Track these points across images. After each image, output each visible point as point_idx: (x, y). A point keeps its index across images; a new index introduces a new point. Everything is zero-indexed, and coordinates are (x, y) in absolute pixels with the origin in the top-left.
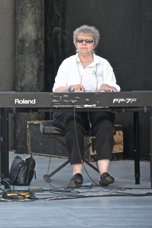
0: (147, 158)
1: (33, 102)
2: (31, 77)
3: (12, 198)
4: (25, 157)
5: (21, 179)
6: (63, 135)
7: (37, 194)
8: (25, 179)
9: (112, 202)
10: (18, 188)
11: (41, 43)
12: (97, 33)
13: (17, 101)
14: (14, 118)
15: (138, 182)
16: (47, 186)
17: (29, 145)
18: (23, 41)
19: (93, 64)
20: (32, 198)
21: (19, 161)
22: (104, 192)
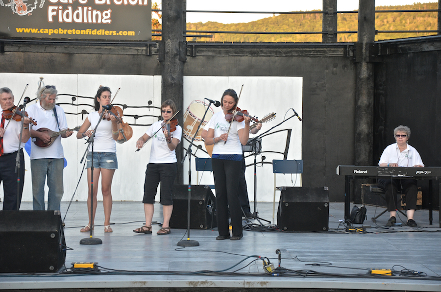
0: (437, 209)
1: (366, 172)
2: (364, 157)
3: (352, 231)
4: (360, 206)
5: (358, 220)
6: (384, 193)
7: (367, 230)
8: (360, 220)
9: (415, 236)
10: (355, 225)
11: (371, 135)
12: (409, 130)
13: (356, 171)
14: (354, 182)
15: (431, 223)
16: (374, 225)
17: (362, 199)
18: (360, 134)
19: (406, 150)
20: (364, 232)
21: (356, 209)
22: (411, 229)
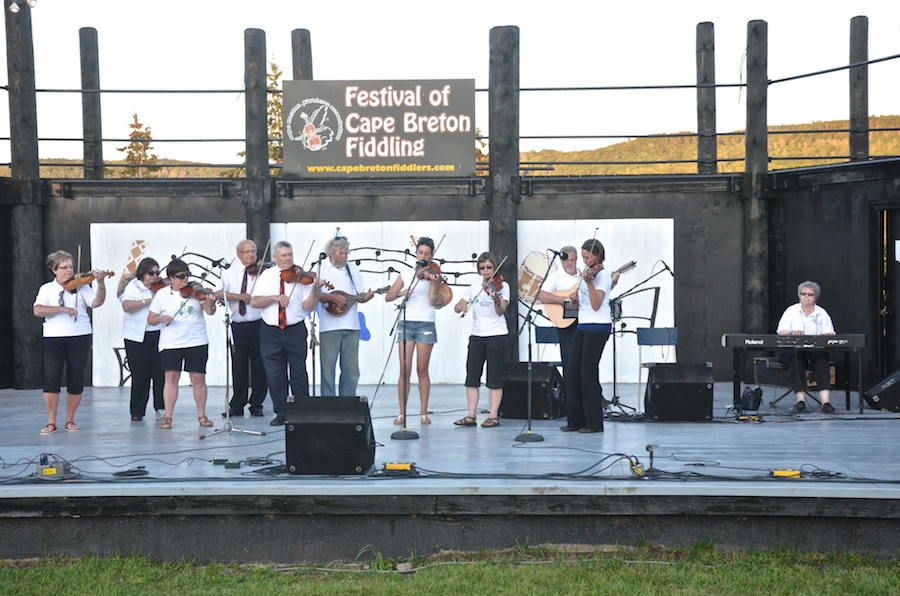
0: (856, 389)
1: (761, 342)
2: (757, 322)
3: (744, 420)
4: (754, 387)
5: (751, 405)
8: (754, 405)
10: (748, 412)
11: (766, 294)
12: (818, 288)
13: (747, 342)
14: (744, 356)
15: (848, 409)
16: (773, 411)
17: (755, 377)
18: (750, 293)
19: (814, 313)
20: (761, 421)
21: (749, 390)
